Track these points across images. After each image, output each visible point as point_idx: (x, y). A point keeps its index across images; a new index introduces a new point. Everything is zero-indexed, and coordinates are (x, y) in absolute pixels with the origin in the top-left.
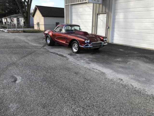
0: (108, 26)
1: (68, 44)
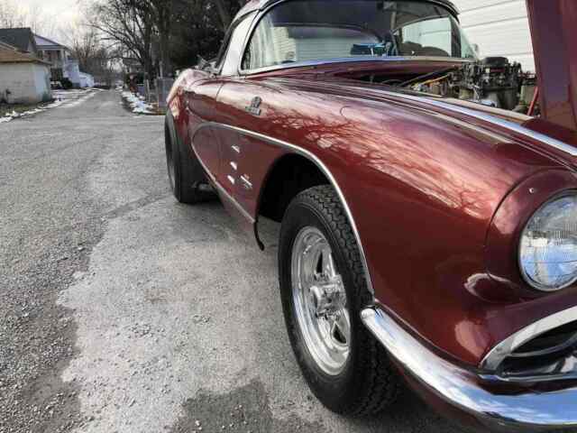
1: (253, 221)
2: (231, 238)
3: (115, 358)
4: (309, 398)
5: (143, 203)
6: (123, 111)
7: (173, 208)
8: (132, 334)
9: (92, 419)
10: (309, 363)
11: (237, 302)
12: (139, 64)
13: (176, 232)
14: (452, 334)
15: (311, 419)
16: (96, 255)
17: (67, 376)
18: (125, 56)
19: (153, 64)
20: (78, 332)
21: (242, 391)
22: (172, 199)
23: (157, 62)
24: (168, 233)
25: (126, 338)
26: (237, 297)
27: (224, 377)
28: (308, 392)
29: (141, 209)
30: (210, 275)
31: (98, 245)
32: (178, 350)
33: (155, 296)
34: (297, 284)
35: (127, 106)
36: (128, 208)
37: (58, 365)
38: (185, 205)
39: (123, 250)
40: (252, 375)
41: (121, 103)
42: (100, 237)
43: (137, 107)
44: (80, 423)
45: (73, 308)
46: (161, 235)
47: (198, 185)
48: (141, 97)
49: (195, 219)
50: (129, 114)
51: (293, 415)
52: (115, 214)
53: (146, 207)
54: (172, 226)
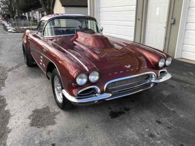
0: (172, 19)
1: (46, 74)
2: (43, 76)
3: (16, 105)
4: (58, 108)
5: (17, 67)
6: (4, 31)
7: (26, 68)
8: (20, 100)
9: (14, 115)
10: (58, 102)
11: (44, 91)
12: (8, 10)
13: (28, 75)
14: (72, 92)
15: (58, 111)
16: (6, 82)
17: (6, 109)
18: (2, 7)
19: (13, 10)
20: (6, 100)
21: (44, 108)
22: (26, 65)
23: (15, 10)
24: (26, 76)
25: (18, 101)
26: (44, 90)
27: (41, 106)
28: (58, 107)
29: (17, 69)
30: (37, 86)
31: (7, 80)
32: (31, 102)
33: (24, 91)
34: (55, 87)
35: (5, 29)
36: (13, 69)
37: (3, 107)
38: (30, 67)
39: (14, 81)
40: (47, 105)
41: (2, 26)
42: (6, 77)
43: (9, 29)
44: (11, 116)
45: (3, 95)
46: (24, 76)
47: (33, 62)
48: (10, 24)
49: (33, 71)
50: (7, 32)
51: (55, 111)
52: (9, 70)
53: (19, 68)
54: (26, 73)
